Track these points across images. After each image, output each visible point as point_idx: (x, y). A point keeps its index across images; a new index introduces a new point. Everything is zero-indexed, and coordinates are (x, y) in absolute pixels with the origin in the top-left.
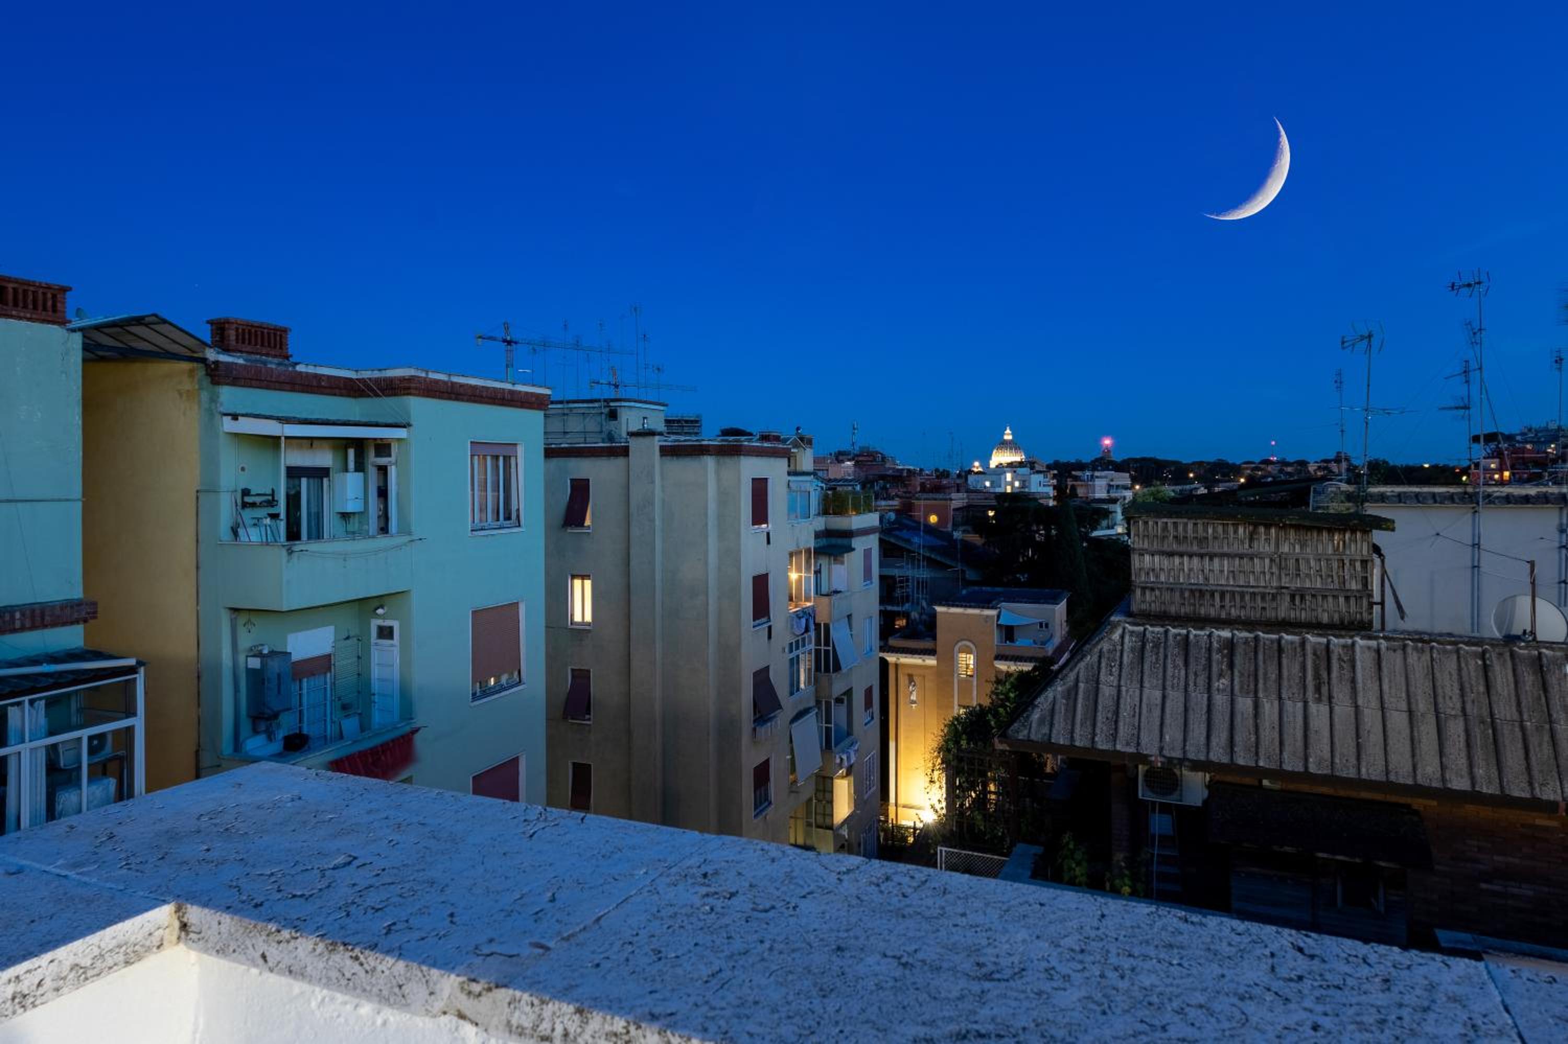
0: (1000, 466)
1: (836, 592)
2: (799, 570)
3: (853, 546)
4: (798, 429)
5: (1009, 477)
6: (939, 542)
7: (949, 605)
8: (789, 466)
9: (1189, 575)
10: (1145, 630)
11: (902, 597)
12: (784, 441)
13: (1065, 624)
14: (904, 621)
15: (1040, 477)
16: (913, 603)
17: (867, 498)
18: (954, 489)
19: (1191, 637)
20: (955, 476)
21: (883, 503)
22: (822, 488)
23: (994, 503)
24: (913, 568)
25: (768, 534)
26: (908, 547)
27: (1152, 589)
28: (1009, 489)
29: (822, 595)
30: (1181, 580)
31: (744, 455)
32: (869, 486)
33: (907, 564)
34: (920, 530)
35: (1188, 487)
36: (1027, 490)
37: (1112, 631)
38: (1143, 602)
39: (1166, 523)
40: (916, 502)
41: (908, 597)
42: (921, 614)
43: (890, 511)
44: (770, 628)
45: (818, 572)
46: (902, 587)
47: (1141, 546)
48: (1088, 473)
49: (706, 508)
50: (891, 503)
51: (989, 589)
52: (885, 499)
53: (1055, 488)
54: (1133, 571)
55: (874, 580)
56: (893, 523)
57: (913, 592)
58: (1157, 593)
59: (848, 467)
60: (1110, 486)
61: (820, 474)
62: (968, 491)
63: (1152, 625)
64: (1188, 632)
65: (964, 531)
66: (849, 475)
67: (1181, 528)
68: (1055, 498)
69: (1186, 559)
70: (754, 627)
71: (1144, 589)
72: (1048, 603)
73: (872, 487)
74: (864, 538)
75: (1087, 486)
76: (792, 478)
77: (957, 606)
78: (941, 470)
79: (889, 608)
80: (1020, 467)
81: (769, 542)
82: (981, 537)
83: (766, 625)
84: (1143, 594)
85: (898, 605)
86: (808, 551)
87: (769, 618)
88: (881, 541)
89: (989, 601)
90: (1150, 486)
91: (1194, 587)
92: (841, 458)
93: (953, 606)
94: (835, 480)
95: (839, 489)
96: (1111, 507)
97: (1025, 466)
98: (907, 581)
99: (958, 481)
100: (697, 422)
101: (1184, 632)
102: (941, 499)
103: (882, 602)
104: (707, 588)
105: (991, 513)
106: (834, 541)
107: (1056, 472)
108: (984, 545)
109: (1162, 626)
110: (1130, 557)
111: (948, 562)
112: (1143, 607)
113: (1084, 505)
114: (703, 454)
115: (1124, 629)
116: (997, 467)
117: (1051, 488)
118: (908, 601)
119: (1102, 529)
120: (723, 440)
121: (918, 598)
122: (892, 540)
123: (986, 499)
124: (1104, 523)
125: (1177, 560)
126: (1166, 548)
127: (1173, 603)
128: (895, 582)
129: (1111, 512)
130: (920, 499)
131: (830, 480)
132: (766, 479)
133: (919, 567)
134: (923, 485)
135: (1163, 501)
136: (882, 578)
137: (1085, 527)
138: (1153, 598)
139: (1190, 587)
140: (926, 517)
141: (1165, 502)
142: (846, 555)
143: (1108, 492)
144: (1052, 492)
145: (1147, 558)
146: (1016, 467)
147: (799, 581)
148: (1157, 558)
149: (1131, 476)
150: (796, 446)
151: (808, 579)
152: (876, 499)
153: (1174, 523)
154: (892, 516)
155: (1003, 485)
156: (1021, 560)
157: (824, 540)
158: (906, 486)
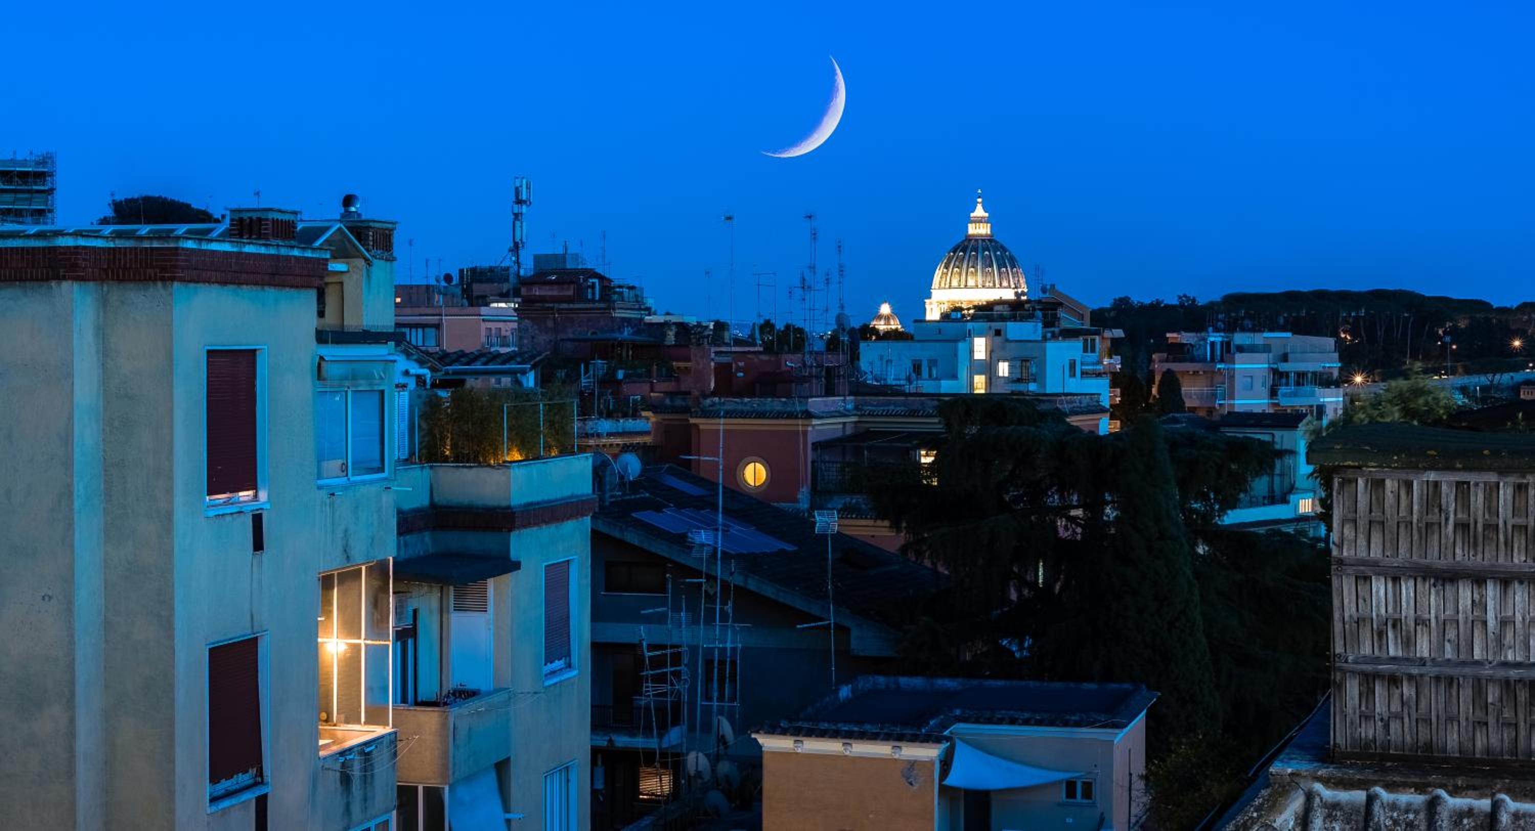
0: (953, 315)
1: (464, 694)
2: (350, 627)
3: (514, 555)
4: (348, 201)
5: (980, 348)
6: (769, 544)
7: (797, 732)
8: (321, 314)
9: (1499, 639)
10: (1371, 799)
11: (661, 710)
12: (309, 236)
13: (1139, 785)
14: (666, 779)
15: (1072, 349)
16: (692, 728)
17: (557, 413)
18: (817, 385)
19: (1505, 818)
20: (819, 346)
21: (605, 425)
22: (420, 380)
23: (935, 424)
24: (694, 621)
25: (257, 520)
26: (682, 559)
27: (1393, 681)
28: (980, 384)
29: (417, 703)
30: (1478, 654)
31: (182, 280)
32: (561, 374)
33: (677, 609)
34: (714, 507)
35: (1505, 378)
36: (1032, 387)
37: (1274, 805)
38: (1367, 717)
39: (1436, 485)
40: (704, 424)
41: (677, 706)
42: (715, 759)
43: (626, 448)
44: (262, 803)
45: (407, 635)
46: (660, 679)
47: (1362, 553)
48: (1216, 338)
49: (67, 440)
50: (630, 424)
51: (918, 682)
52: (609, 415)
53: (1116, 380)
54: (1338, 627)
55: (575, 659)
56: (635, 486)
57: (692, 691)
58: (1408, 690)
59: (499, 317)
60: (1278, 377)
61: (416, 337)
62: (859, 389)
63: (1391, 787)
64: (1496, 806)
65: (846, 512)
66: (504, 343)
67: (1478, 499)
68: (1115, 412)
69: (1491, 591)
70: (214, 800)
71: (1368, 680)
72: (1091, 724)
73: (573, 377)
74: (545, 533)
75: (1211, 375)
76: (332, 351)
77: (822, 734)
78: (780, 326)
79: (622, 741)
80: (1013, 318)
81: (258, 545)
82: (895, 526)
83: (250, 796)
84: (1367, 694)
85: (647, 732)
86: (379, 570)
87: (260, 773)
88: (597, 537)
89: (919, 720)
90: (1394, 377)
91: (1513, 673)
92: (478, 289)
93: (811, 733)
94: (461, 356)
95: (471, 382)
96: (1282, 438)
97: (1030, 317)
98: (676, 659)
99: (830, 361)
100: (40, 176)
101: (1484, 804)
102: (779, 415)
103: (598, 724)
104: (72, 682)
105: (927, 459)
106: (455, 540)
107: (1119, 333)
108: (904, 549)
109: (1420, 788)
110: (1329, 583)
111: (799, 603)
112: (1367, 731)
113: (1201, 432)
114: (60, 278)
115: (1310, 796)
116: (945, 317)
117: (1105, 381)
118: (676, 722)
119: (1253, 504)
120: (119, 235)
121: (707, 711)
122: (632, 537)
123: (913, 413)
124: (1260, 485)
125: (1465, 594)
126: (1433, 558)
127: (1452, 719)
128: (639, 661)
129: (1281, 454)
130: (716, 415)
131: (444, 358)
132: (254, 352)
133: (710, 619)
134: (723, 372)
135: (1430, 420)
136: (599, 649)
137: (1204, 497)
138: (1396, 707)
139: (1501, 673)
140: (734, 470)
141: (1438, 422)
142: (491, 582)
143: (1273, 393)
144: (1107, 395)
145: (1380, 587)
146: (1002, 318)
147: (350, 663)
148: (1407, 589)
149: (1341, 347)
150: (342, 252)
151: (376, 656)
152: (585, 412)
153: (1459, 484)
154: (633, 465)
155: (963, 373)
156: (1014, 596)
157: (427, 536)
158: (670, 374)
